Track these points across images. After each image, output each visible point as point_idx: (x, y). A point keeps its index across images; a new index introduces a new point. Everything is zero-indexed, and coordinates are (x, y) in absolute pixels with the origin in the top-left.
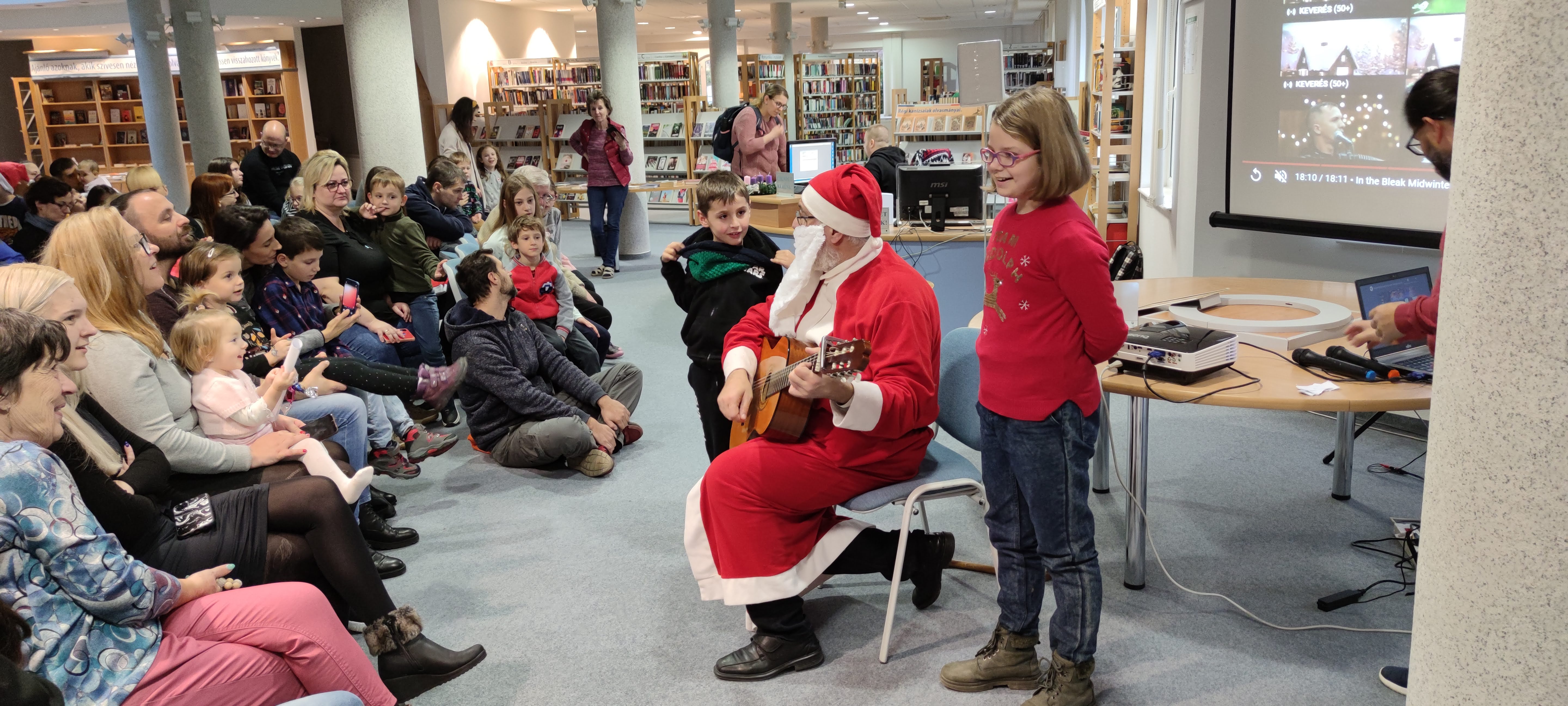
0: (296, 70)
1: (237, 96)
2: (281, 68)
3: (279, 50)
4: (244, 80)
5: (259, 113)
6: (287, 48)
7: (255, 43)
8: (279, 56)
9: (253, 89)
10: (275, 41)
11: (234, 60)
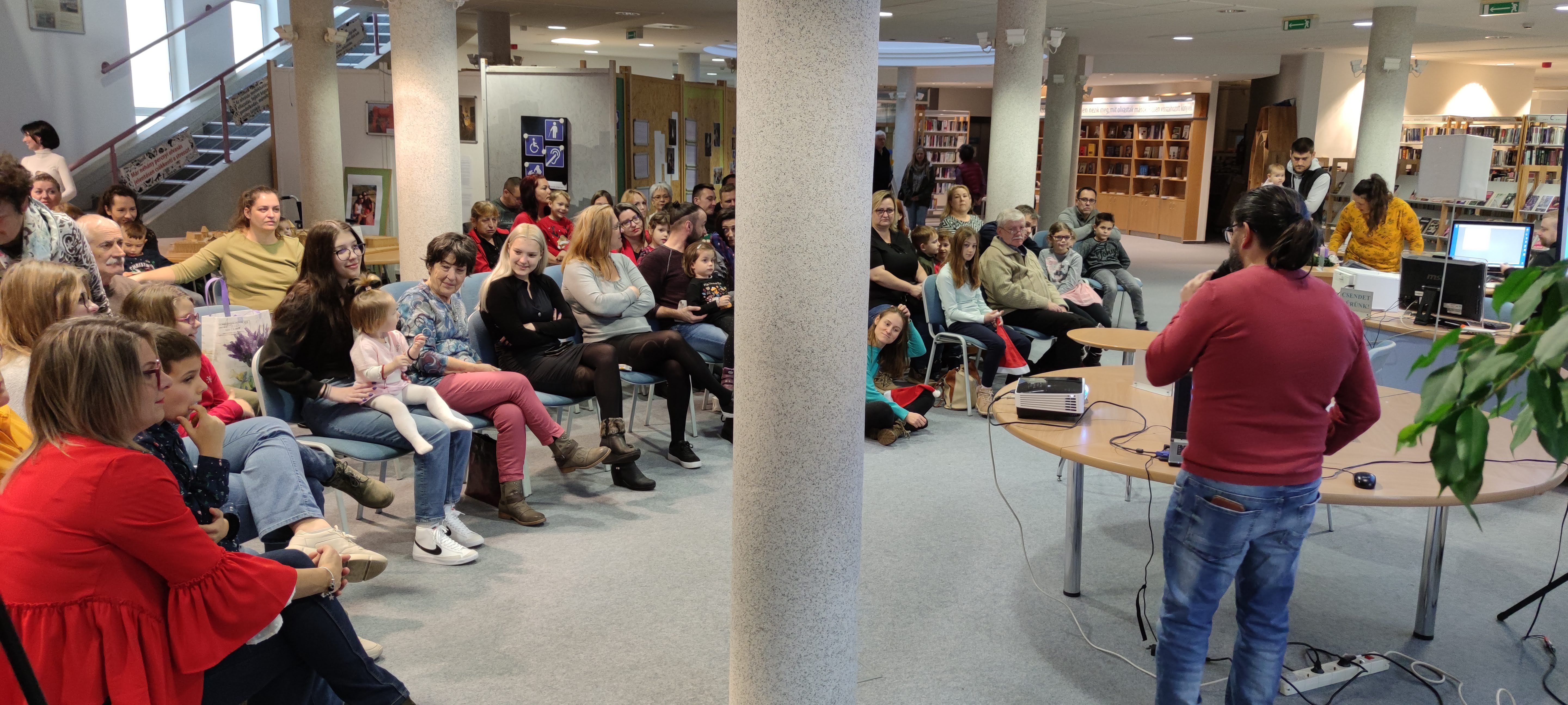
0: (1206, 119)
1: (1159, 139)
2: (1192, 117)
3: (1194, 101)
4: (1166, 126)
5: (1172, 154)
6: (1202, 101)
7: (1178, 95)
8: (1193, 107)
9: (1171, 133)
10: (1193, 93)
11: (1163, 109)
